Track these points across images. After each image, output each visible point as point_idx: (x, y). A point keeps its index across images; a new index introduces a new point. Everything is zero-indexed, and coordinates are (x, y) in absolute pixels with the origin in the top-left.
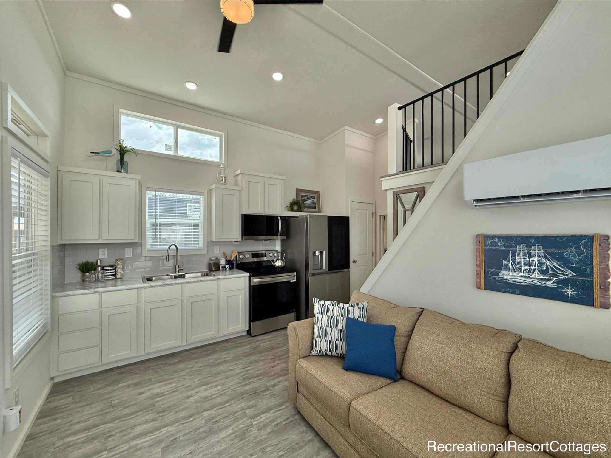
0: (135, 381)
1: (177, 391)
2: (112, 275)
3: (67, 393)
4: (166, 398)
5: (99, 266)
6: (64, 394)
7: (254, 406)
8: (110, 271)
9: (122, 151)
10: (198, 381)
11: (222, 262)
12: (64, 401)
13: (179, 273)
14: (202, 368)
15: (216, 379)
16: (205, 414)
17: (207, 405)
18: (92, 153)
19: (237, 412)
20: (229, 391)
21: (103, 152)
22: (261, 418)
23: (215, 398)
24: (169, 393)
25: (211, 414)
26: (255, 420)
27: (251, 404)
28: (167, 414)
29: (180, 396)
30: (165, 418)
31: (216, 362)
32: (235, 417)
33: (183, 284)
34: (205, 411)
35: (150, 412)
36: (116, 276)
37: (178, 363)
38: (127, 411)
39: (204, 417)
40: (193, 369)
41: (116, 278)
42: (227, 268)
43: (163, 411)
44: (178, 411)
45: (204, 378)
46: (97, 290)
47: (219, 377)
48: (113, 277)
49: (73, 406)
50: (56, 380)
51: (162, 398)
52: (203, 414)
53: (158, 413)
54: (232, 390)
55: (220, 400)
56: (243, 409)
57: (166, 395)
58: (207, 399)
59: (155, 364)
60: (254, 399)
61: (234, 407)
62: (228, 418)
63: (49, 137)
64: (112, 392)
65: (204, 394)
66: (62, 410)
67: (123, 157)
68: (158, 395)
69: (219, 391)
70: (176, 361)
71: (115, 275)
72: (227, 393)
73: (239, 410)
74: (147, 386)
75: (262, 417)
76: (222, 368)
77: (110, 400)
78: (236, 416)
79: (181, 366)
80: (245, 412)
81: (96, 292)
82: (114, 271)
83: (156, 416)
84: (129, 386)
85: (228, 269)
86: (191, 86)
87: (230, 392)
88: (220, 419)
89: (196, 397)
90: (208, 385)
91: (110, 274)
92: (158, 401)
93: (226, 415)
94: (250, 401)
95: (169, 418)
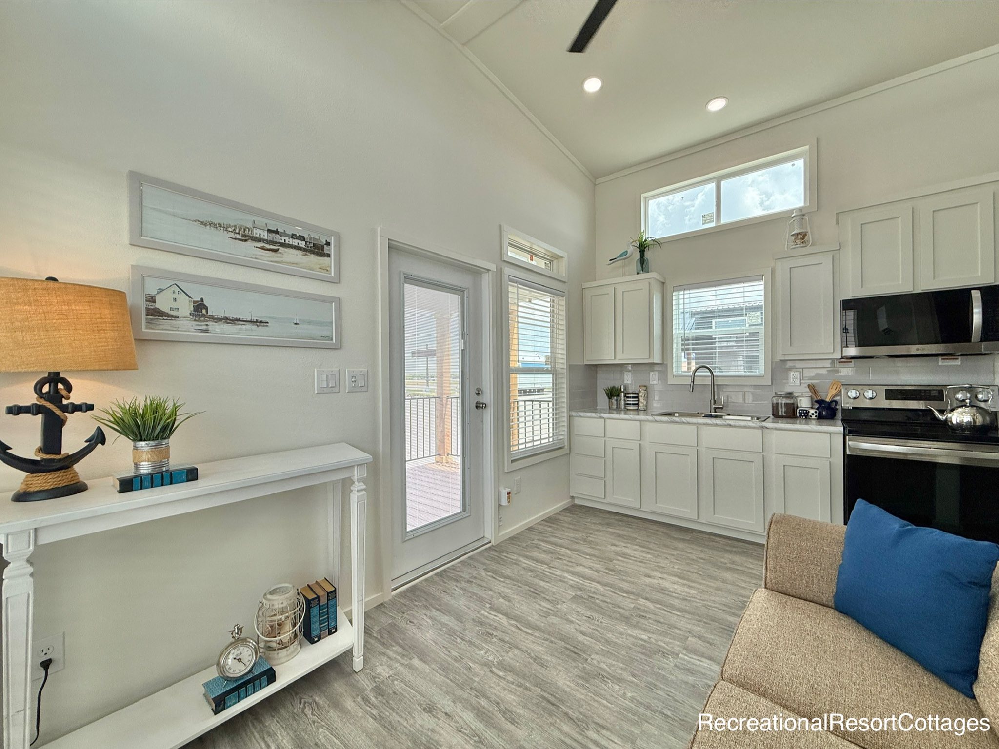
0: (622, 532)
1: (645, 563)
2: (633, 404)
3: (573, 514)
4: (627, 563)
5: (622, 392)
6: (571, 514)
7: (708, 642)
8: (631, 399)
9: (643, 247)
10: (678, 568)
11: (804, 403)
12: (567, 518)
13: (715, 412)
14: (702, 561)
15: (702, 581)
16: (642, 601)
17: (658, 596)
18: (611, 260)
19: (680, 629)
20: (699, 603)
21: (620, 256)
22: (698, 660)
23: (673, 597)
24: (636, 561)
25: (648, 607)
26: (688, 654)
27: (709, 636)
28: (612, 575)
29: (642, 569)
30: (606, 576)
31: (729, 565)
32: (669, 630)
33: (699, 426)
34: (646, 599)
35: (601, 563)
36: (639, 407)
37: (684, 540)
38: (590, 551)
39: (637, 603)
40: (689, 555)
41: (638, 409)
42: (810, 414)
43: (612, 570)
44: (624, 580)
45: (689, 571)
46: (602, 415)
47: (710, 582)
48: (635, 407)
49: (566, 525)
50: (577, 502)
51: (625, 560)
52: (640, 599)
53: (606, 569)
54: (705, 606)
55: (677, 603)
56: (689, 632)
57: (632, 560)
58: (663, 590)
59: (657, 528)
60: (721, 637)
61: (682, 622)
62: (660, 625)
63: (563, 257)
64: (597, 530)
65: (666, 584)
66: (559, 523)
67: (644, 254)
68: (624, 555)
69: (687, 595)
70: (682, 537)
71: (638, 404)
72: (694, 604)
73: (684, 629)
74: (625, 543)
75: (702, 661)
76: (728, 575)
77: (589, 535)
78: (671, 631)
79: (680, 545)
80: (688, 637)
81: (601, 418)
82: (636, 399)
83: (603, 570)
84: (612, 533)
85: (813, 417)
86: (717, 105)
87: (698, 605)
88: (649, 618)
89: (655, 581)
90: (685, 580)
91: (631, 402)
92: (618, 560)
93: (662, 620)
94: (712, 634)
95: (611, 579)
